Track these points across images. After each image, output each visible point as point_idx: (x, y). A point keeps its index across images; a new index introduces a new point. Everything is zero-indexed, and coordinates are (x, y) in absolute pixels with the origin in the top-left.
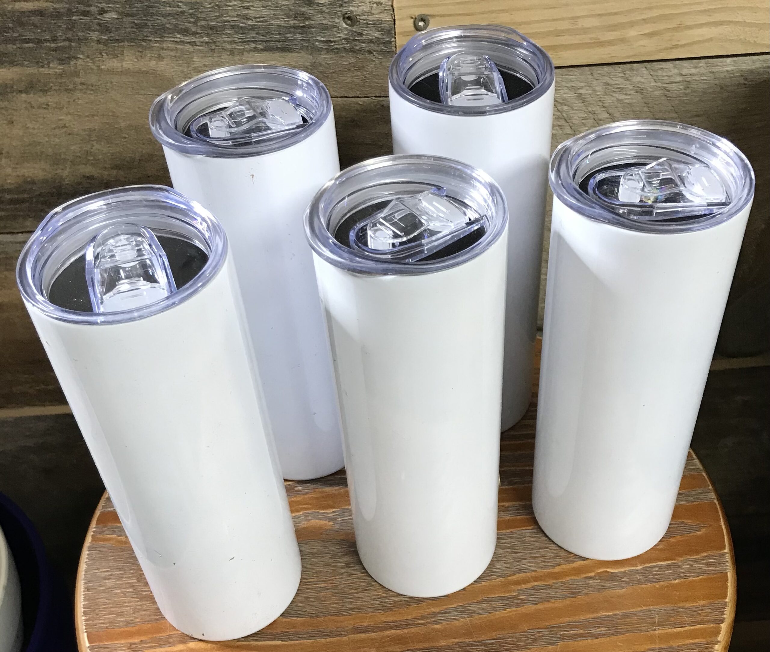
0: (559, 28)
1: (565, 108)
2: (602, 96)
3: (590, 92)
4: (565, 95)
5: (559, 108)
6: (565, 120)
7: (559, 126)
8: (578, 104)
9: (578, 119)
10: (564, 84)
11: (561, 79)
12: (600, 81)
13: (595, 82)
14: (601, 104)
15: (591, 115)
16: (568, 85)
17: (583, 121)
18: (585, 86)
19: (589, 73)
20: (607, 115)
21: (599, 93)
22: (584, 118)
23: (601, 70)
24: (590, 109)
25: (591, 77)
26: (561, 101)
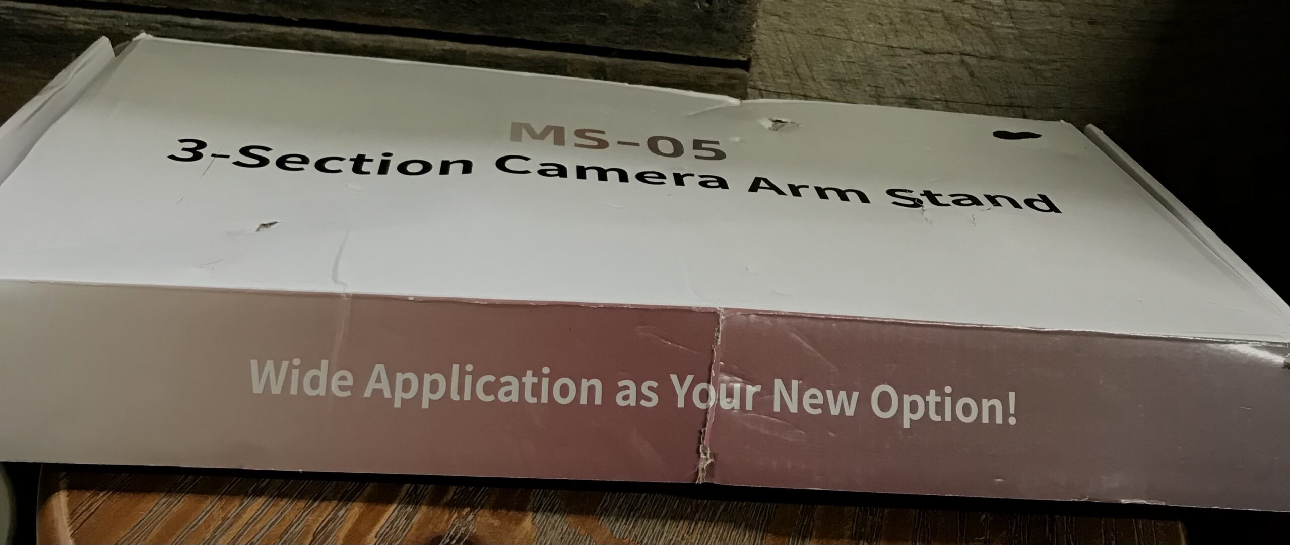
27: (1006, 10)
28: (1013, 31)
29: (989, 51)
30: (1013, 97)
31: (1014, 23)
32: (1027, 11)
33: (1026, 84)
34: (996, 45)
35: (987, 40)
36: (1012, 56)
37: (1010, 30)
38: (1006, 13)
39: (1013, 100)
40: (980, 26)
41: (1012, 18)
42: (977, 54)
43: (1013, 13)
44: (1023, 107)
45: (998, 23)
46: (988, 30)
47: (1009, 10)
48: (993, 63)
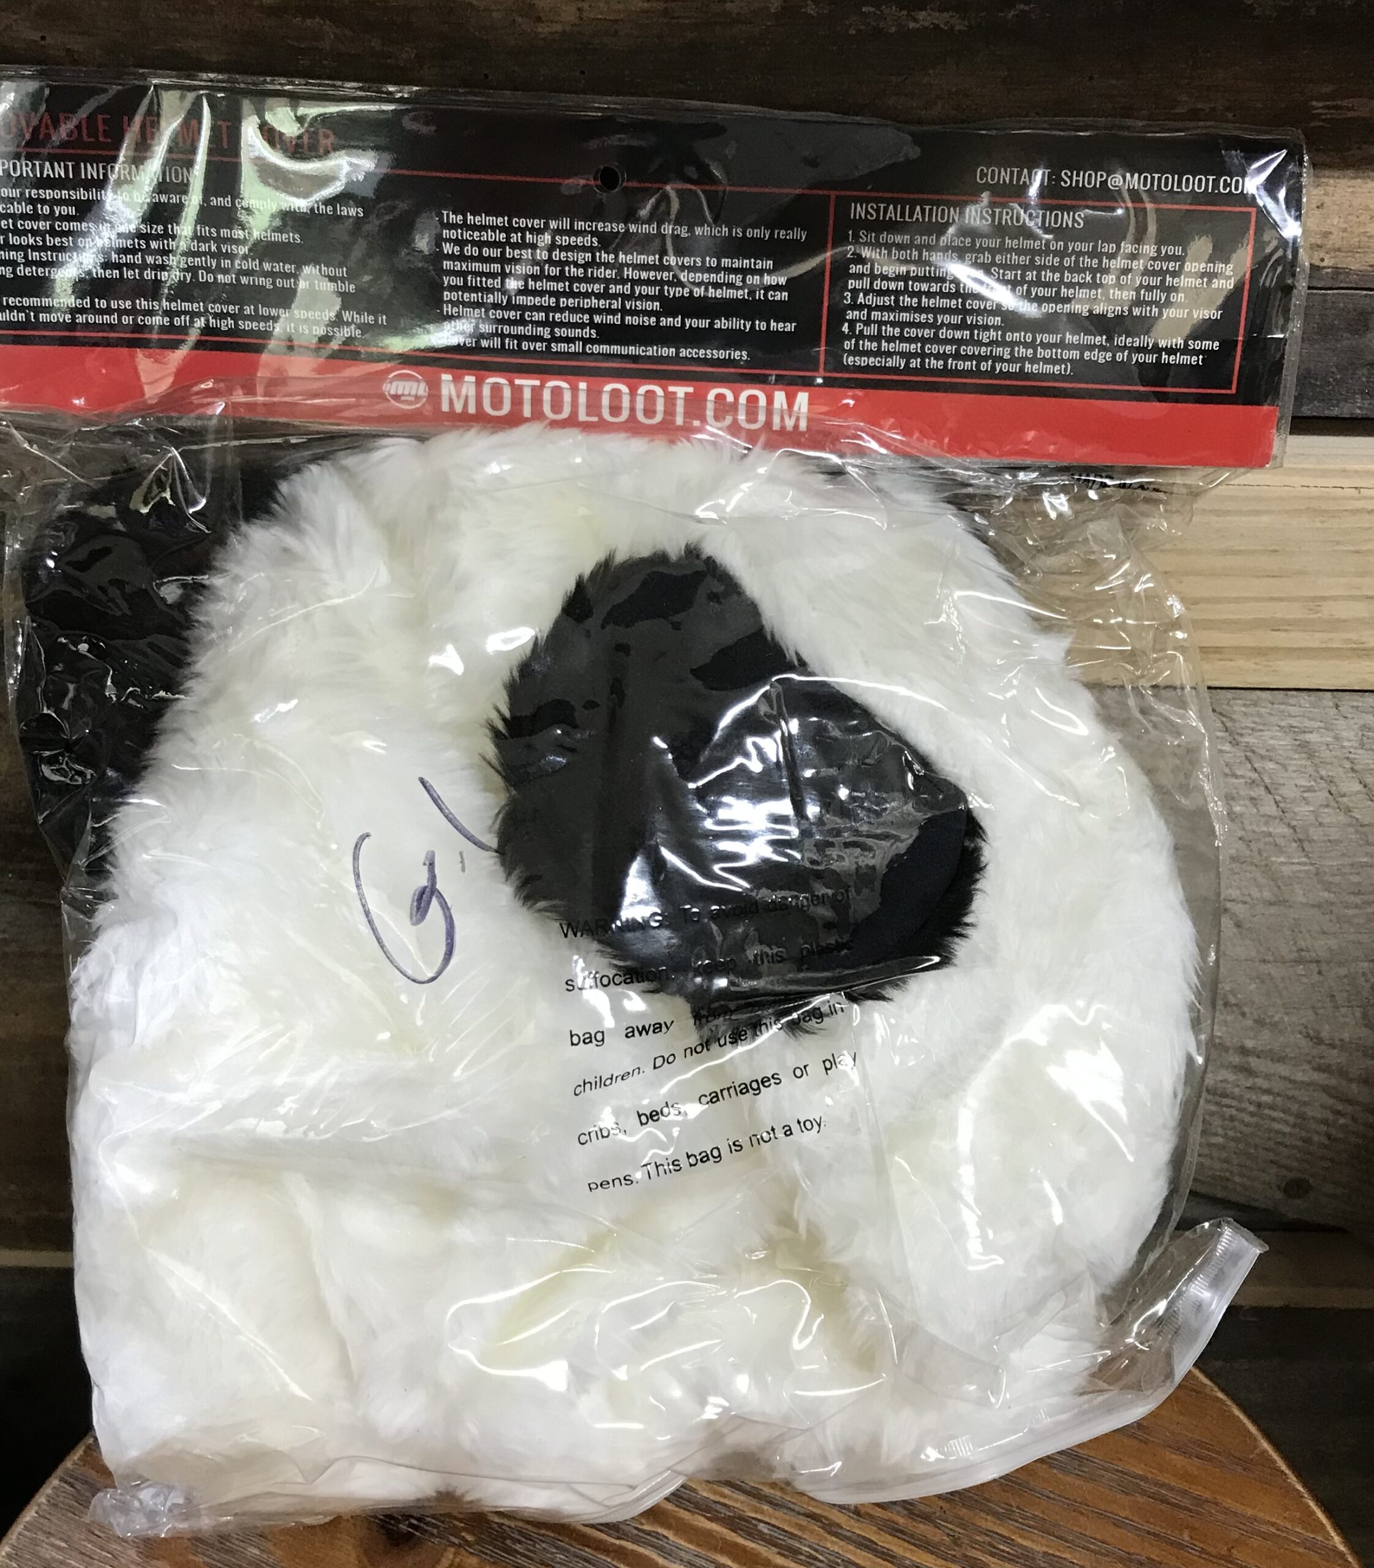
0: (1279, 615)
1: (1271, 765)
2: (1352, 750)
3: (1329, 739)
4: (1272, 742)
5: (1256, 765)
6: (1267, 788)
7: (1252, 799)
8: (1299, 760)
9: (1295, 789)
10: (1274, 720)
11: (1268, 710)
12: (1352, 721)
13: (1341, 722)
14: (1348, 765)
15: (1323, 784)
16: (1283, 724)
17: (1305, 795)
18: (1319, 728)
19: (1331, 704)
20: (1360, 787)
21: (1346, 744)
22: (1309, 789)
23: (1357, 701)
24: (1323, 773)
25: (1334, 711)
26: (1263, 752)
27: (1295, 841)
28: (1306, 868)
29: (1267, 895)
30: (1302, 950)
31: (1307, 856)
32: (1330, 841)
33: (1324, 933)
34: (1279, 887)
35: (1263, 881)
36: (1304, 900)
37: (1298, 868)
38: (1294, 845)
39: (1303, 954)
40: (1252, 863)
41: (1303, 850)
42: (1248, 899)
43: (1306, 845)
44: (1318, 962)
45: (1282, 859)
46: (1267, 869)
47: (1300, 840)
48: (1273, 910)
